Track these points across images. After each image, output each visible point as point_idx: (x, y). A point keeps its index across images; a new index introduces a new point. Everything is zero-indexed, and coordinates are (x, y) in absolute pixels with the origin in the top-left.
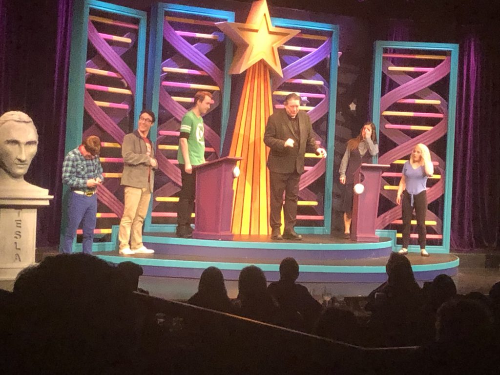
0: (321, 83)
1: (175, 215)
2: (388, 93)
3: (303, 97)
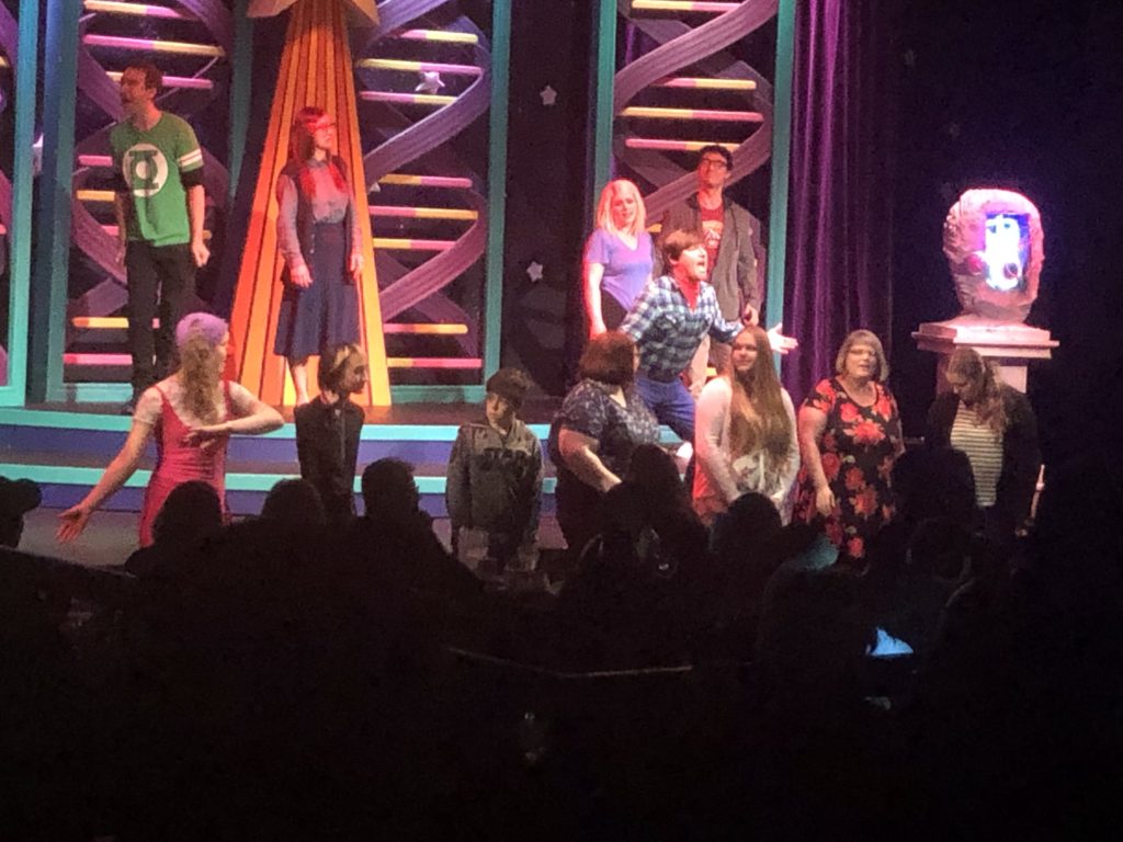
0: (471, 38)
2: (633, 64)
3: (428, 71)
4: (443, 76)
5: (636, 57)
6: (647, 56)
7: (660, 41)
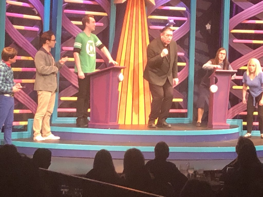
0: (184, 9)
1: (75, 110)
2: (235, 16)
3: (170, 20)
4: (175, 21)
5: (236, 14)
6: (239, 13)
7: (244, 9)
